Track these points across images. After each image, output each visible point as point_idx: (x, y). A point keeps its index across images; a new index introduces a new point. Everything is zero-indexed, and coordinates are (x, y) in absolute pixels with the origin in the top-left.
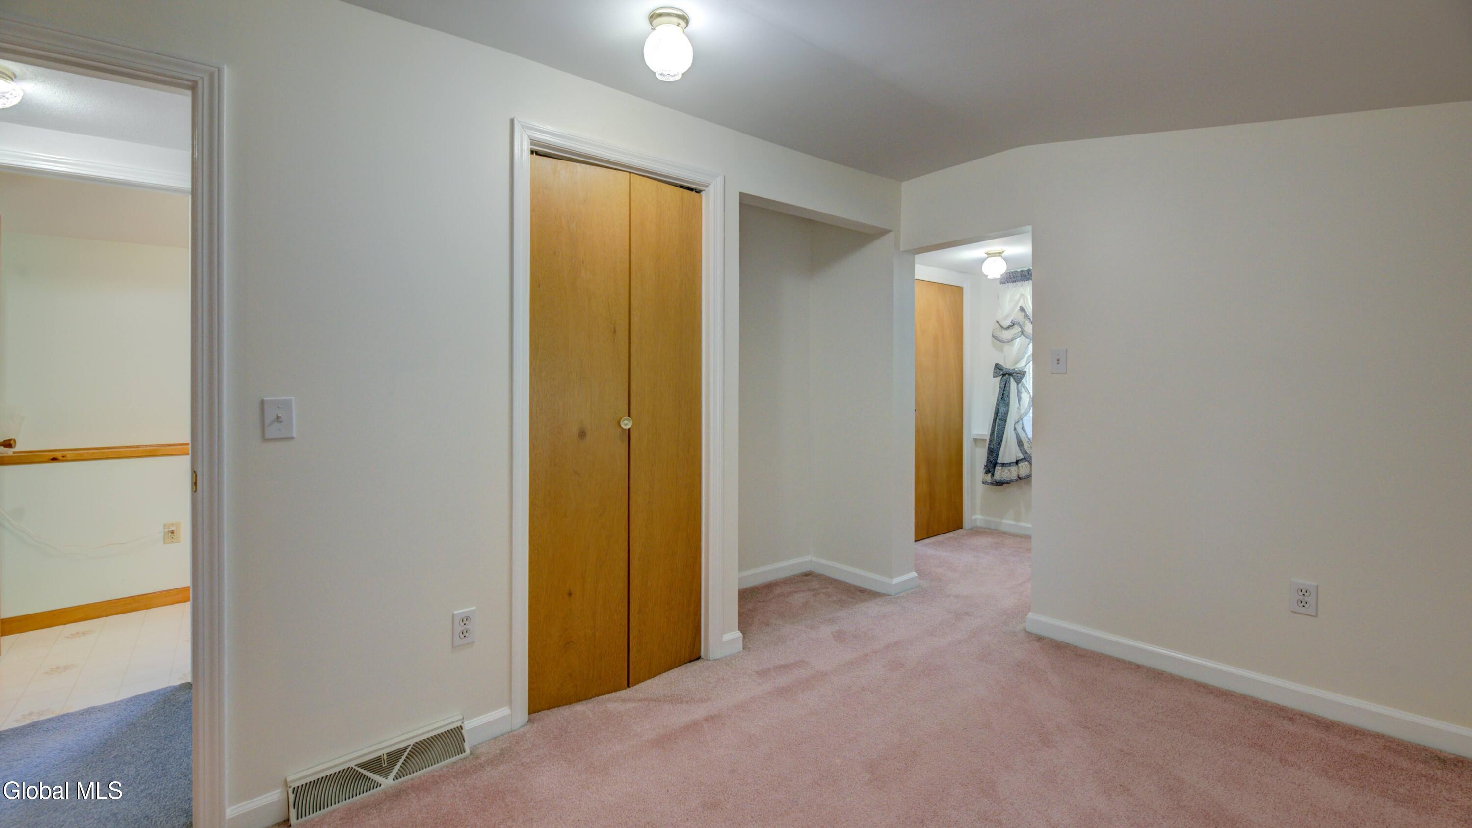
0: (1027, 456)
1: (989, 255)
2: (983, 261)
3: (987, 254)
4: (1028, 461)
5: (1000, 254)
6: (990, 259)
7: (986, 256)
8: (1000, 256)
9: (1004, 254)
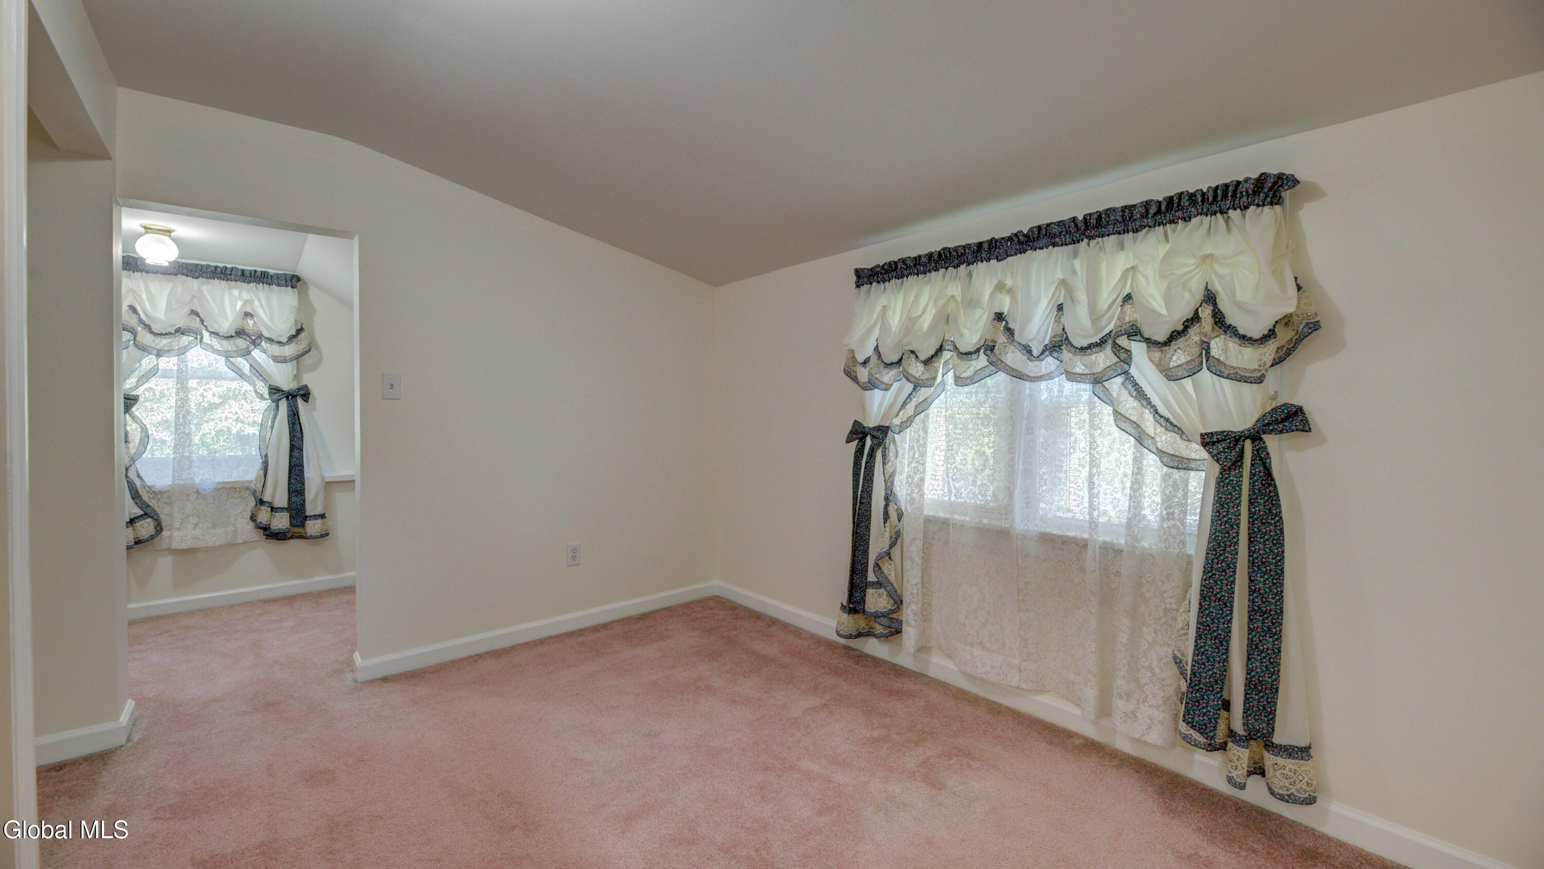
0: (148, 510)
1: (148, 229)
2: (139, 235)
3: (145, 228)
4: (151, 517)
5: (168, 232)
6: (149, 237)
7: (143, 230)
8: (168, 234)
9: (172, 234)
